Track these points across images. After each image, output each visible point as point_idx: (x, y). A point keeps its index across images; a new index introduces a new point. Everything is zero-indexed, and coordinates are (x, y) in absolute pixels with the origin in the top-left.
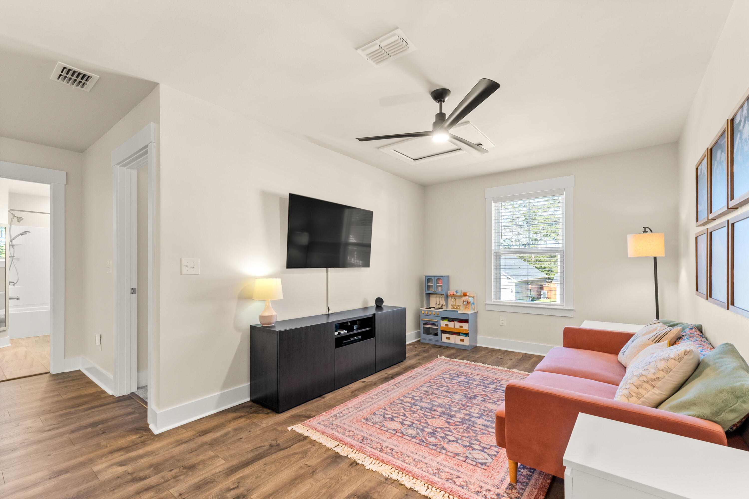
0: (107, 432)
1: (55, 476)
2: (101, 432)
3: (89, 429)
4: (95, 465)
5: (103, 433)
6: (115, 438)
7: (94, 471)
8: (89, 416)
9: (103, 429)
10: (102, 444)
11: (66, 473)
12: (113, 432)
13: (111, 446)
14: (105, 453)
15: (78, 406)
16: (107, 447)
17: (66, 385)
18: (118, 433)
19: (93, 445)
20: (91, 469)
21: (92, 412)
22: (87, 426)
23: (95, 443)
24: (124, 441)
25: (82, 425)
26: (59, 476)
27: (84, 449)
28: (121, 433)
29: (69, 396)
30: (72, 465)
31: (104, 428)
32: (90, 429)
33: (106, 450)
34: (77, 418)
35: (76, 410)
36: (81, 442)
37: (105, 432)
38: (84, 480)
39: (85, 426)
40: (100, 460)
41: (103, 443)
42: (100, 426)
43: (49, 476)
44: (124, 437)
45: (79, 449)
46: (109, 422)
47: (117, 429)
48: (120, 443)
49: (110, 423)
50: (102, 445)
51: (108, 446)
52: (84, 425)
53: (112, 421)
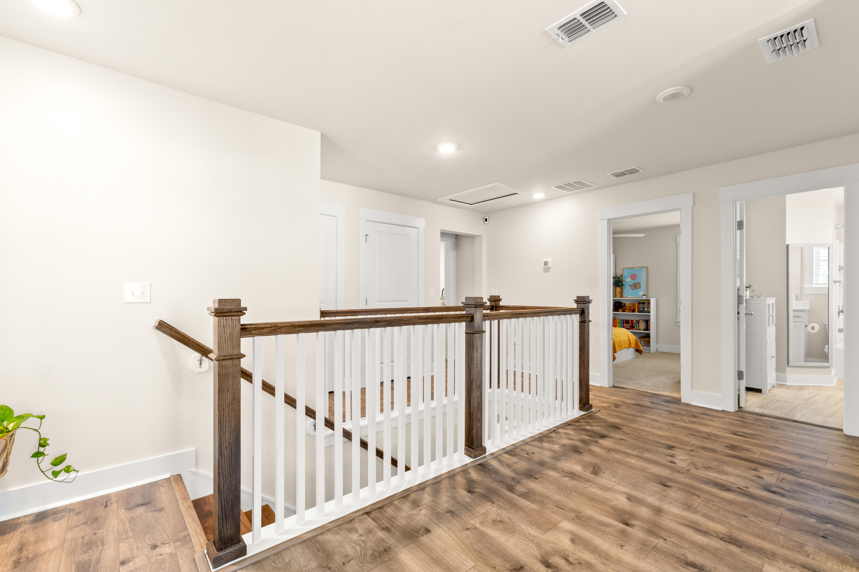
0: (830, 540)
1: (728, 540)
2: (821, 534)
3: (813, 521)
4: (770, 564)
5: (823, 537)
6: (830, 554)
7: (762, 570)
8: (831, 505)
9: (828, 532)
10: (806, 548)
11: (738, 546)
12: (836, 545)
13: (813, 559)
14: (797, 561)
15: (831, 486)
16: (808, 556)
17: (845, 453)
18: (841, 551)
19: (795, 542)
20: (763, 564)
21: (840, 502)
22: (815, 515)
23: (800, 541)
24: (836, 567)
25: (810, 510)
26: (730, 543)
27: (781, 537)
28: (845, 554)
29: (835, 469)
30: (752, 543)
31: (832, 532)
32: (815, 520)
33: (802, 559)
34: (814, 498)
35: (823, 489)
36: (787, 528)
37: (826, 538)
38: (743, 569)
39: (813, 513)
40: (782, 564)
41: (809, 549)
42: (829, 526)
43: (723, 536)
44: (844, 563)
45: (777, 533)
46: (845, 528)
47: (847, 545)
48: (829, 564)
49: (846, 532)
50: (805, 550)
51: (811, 556)
52: (812, 511)
53: (852, 531)
